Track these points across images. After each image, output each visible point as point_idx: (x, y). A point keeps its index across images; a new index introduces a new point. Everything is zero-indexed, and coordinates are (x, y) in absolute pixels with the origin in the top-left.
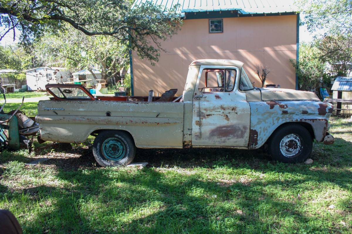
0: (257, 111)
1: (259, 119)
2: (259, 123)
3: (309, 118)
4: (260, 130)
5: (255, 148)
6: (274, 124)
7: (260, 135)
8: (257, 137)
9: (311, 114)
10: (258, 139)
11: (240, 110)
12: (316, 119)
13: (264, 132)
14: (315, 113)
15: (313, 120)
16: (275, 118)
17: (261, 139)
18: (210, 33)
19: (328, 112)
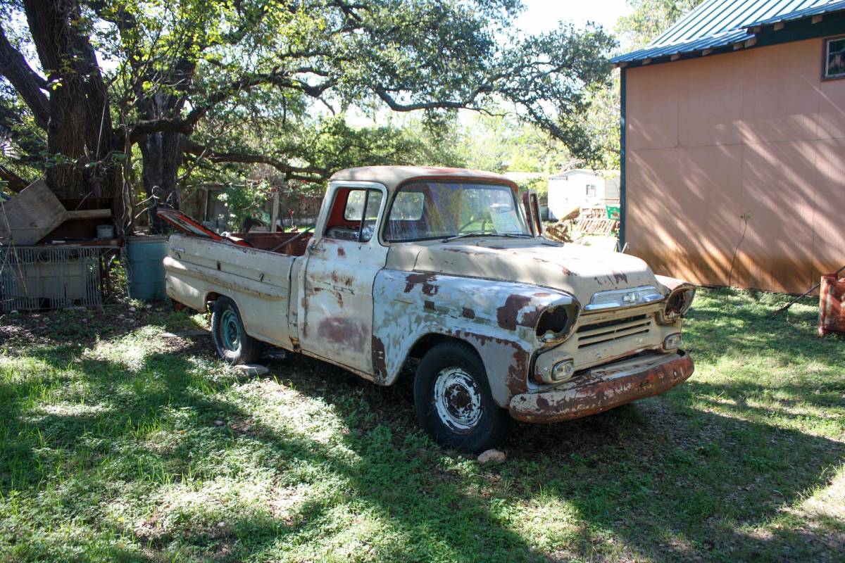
0: (383, 293)
1: (386, 313)
2: (386, 322)
3: (476, 333)
4: (387, 339)
5: (384, 382)
6: (411, 332)
7: (388, 351)
8: (383, 355)
9: (480, 321)
10: (386, 361)
11: (357, 286)
12: (490, 339)
13: (395, 347)
14: (489, 320)
15: (483, 339)
16: (413, 318)
17: (390, 364)
18: (824, 79)
19: (520, 322)
